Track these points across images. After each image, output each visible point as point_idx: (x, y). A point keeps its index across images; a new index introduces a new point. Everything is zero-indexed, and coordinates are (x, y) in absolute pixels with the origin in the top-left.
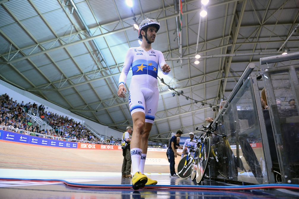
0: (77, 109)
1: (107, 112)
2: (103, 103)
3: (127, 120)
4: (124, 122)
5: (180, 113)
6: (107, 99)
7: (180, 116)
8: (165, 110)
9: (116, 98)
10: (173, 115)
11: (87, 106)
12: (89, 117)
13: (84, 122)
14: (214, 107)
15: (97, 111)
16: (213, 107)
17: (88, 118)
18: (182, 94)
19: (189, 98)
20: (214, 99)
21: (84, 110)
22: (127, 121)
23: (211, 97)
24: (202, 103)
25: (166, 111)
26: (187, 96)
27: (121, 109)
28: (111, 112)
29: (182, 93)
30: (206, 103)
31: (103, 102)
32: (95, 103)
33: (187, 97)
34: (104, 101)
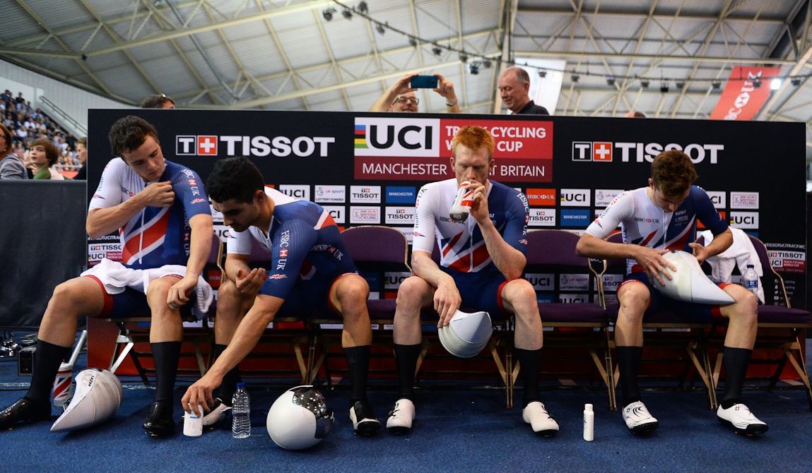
0: (15, 48)
1: (128, 61)
2: (105, 26)
3: (202, 88)
4: (195, 96)
5: (381, 71)
6: (121, 15)
7: (380, 81)
8: (330, 62)
9: (151, 13)
10: (356, 79)
11: (51, 36)
12: (68, 77)
13: (40, 92)
14: (475, 62)
15: (84, 58)
16: (470, 60)
17: (63, 77)
18: (364, 13)
19: (387, 25)
20: (487, 33)
21: (40, 51)
22: (205, 91)
23: (479, 26)
24: (434, 47)
25: (334, 63)
26: (383, 22)
27: (176, 49)
28: (143, 61)
29: (362, 10)
30: (449, 48)
31: (108, 26)
32: (79, 29)
33: (380, 24)
34: (109, 22)
